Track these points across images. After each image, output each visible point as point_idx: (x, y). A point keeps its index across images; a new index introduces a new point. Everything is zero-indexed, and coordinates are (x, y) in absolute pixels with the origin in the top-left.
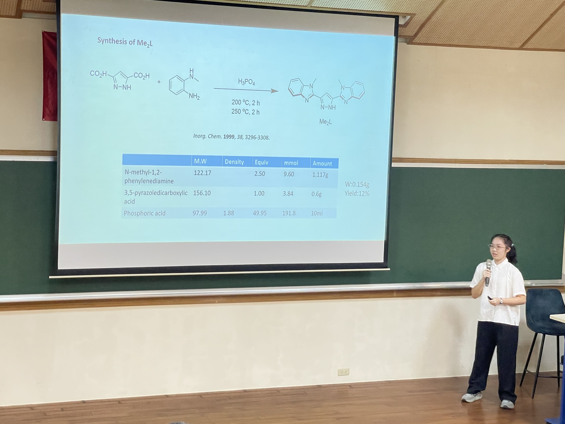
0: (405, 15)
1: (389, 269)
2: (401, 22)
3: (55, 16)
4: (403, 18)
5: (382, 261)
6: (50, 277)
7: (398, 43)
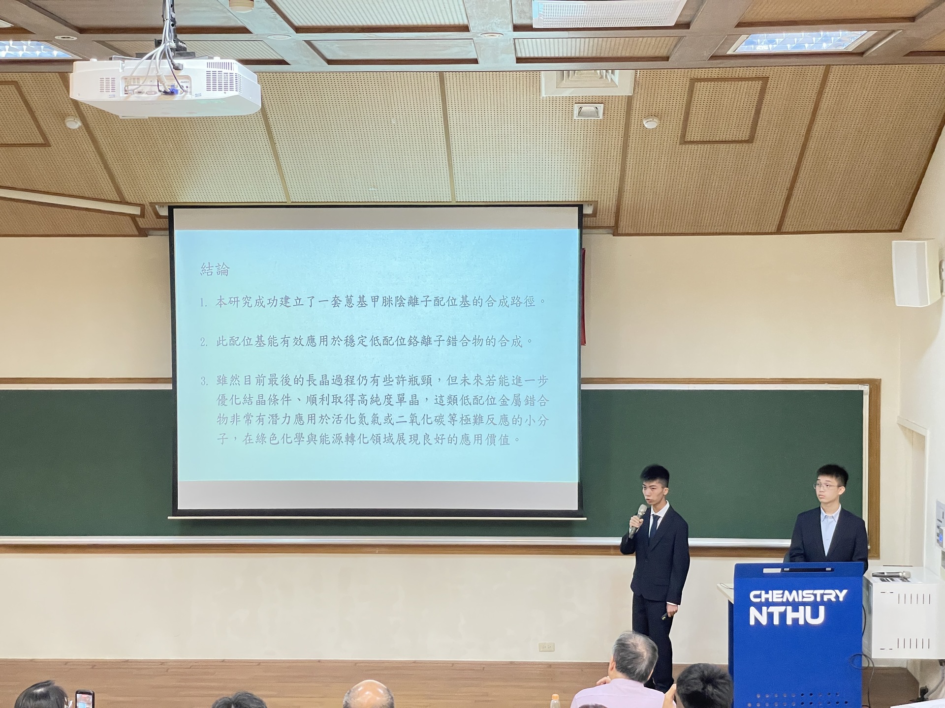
0: (589, 203)
1: (585, 519)
2: (588, 210)
3: (168, 232)
4: (588, 205)
5: (575, 507)
6: (169, 518)
7: (583, 235)
